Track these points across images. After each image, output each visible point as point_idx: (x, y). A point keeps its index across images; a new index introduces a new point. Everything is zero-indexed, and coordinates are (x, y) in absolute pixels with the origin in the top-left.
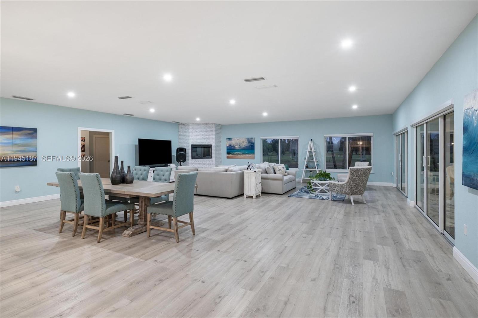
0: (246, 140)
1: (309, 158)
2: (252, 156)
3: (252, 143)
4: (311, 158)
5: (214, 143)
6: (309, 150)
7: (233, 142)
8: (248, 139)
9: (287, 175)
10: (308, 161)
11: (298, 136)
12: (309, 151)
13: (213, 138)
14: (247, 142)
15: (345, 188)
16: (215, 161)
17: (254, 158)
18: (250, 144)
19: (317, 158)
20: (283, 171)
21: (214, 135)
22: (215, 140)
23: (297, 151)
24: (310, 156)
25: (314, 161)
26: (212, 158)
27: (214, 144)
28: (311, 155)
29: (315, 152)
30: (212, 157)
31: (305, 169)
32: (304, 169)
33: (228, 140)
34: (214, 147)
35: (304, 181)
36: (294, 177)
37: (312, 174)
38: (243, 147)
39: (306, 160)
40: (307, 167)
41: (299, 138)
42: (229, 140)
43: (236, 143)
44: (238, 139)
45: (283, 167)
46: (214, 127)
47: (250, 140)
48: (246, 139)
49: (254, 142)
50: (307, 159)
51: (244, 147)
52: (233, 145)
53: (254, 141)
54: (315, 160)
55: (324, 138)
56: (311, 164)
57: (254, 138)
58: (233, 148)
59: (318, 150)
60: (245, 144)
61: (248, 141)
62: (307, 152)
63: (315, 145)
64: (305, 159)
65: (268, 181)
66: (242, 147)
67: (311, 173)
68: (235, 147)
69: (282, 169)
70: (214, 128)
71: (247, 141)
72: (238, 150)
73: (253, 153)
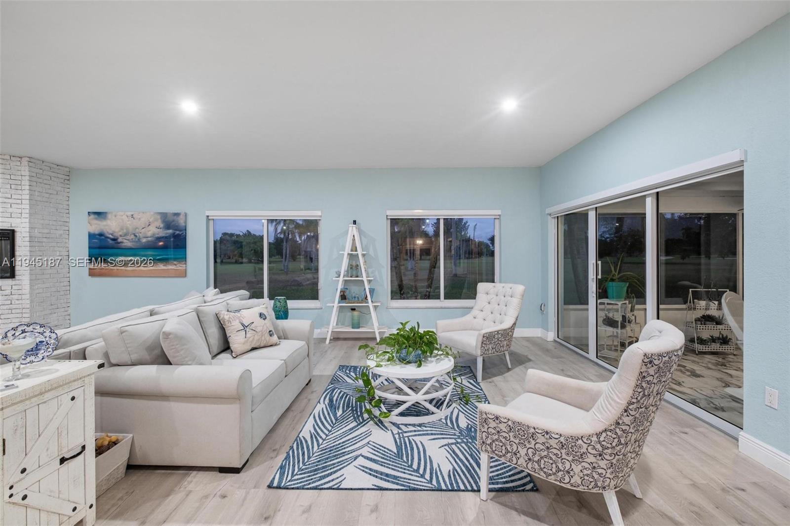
0: (156, 220)
1: (347, 271)
2: (180, 267)
3: (176, 228)
4: (354, 273)
5: (27, 225)
6: (348, 250)
7: (111, 226)
8: (164, 216)
9: (276, 345)
10: (346, 281)
11: (319, 213)
12: (348, 254)
13: (23, 206)
14: (162, 226)
15: (591, 459)
16: (31, 286)
17: (184, 274)
18: (171, 231)
19: (370, 270)
20: (259, 329)
21: (28, 197)
22: (30, 214)
23: (317, 255)
24: (351, 267)
25: (362, 281)
26: (17, 277)
27: (28, 230)
28: (354, 264)
29: (364, 255)
30: (17, 273)
31: (339, 303)
32: (336, 304)
33: (92, 216)
34: (28, 239)
35: (336, 337)
36: (306, 346)
37: (356, 318)
38: (148, 241)
39: (341, 279)
40: (343, 297)
41: (321, 216)
42: (96, 219)
43: (122, 229)
44: (130, 214)
45: (261, 315)
46: (27, 168)
47: (170, 218)
48: (159, 217)
49: (186, 227)
50: (344, 276)
51: (150, 239)
52: (112, 234)
53: (186, 222)
54: (365, 279)
55: (387, 219)
56: (354, 290)
57: (186, 215)
58: (111, 242)
59: (371, 252)
60: (154, 230)
61: (164, 221)
62: (343, 254)
63: (363, 238)
64: (339, 276)
65: (165, 404)
66: (144, 240)
67: (356, 313)
68: (119, 240)
69: (259, 322)
70: (27, 173)
71: (160, 221)
72: (131, 249)
73: (184, 259)
